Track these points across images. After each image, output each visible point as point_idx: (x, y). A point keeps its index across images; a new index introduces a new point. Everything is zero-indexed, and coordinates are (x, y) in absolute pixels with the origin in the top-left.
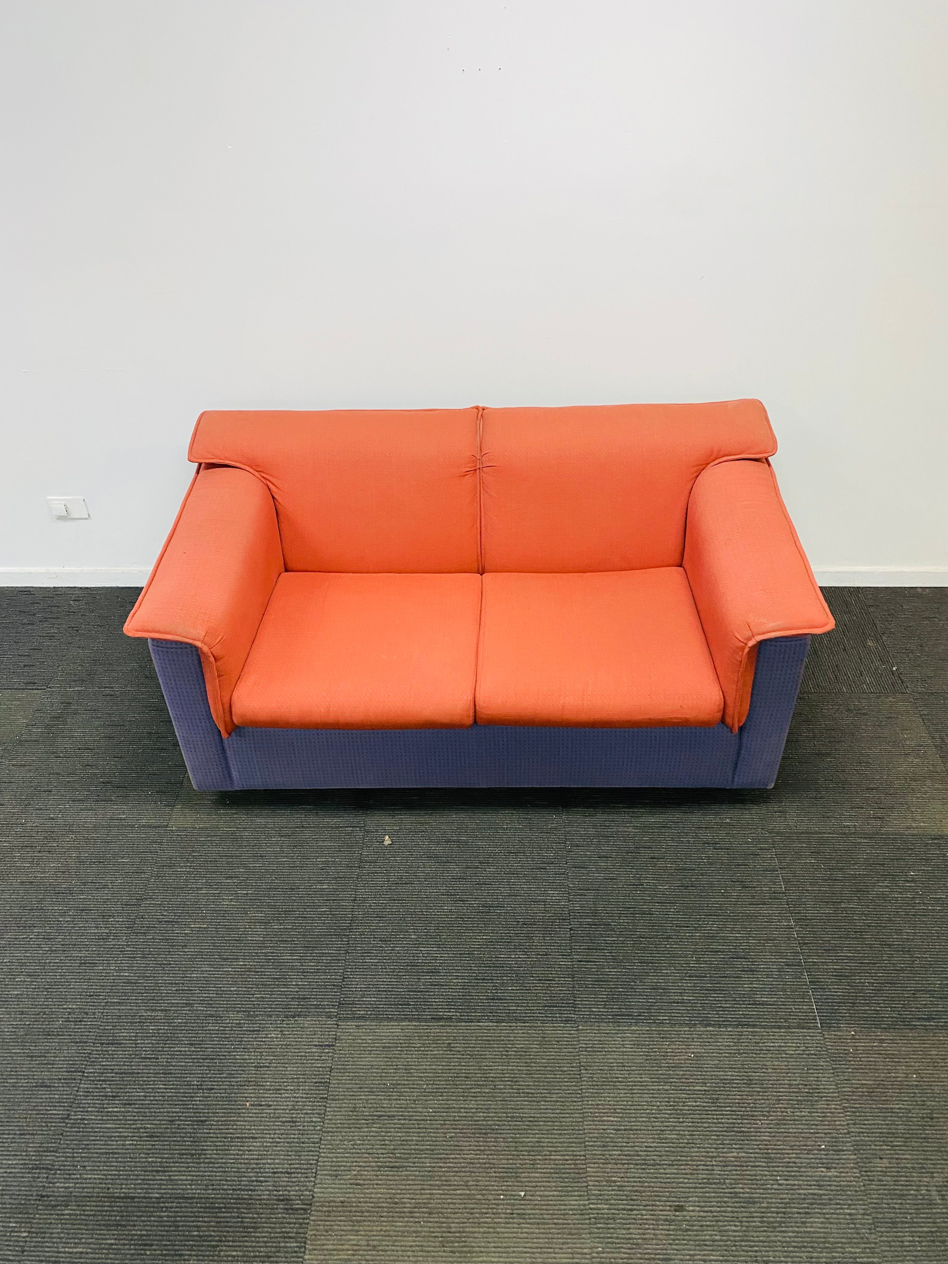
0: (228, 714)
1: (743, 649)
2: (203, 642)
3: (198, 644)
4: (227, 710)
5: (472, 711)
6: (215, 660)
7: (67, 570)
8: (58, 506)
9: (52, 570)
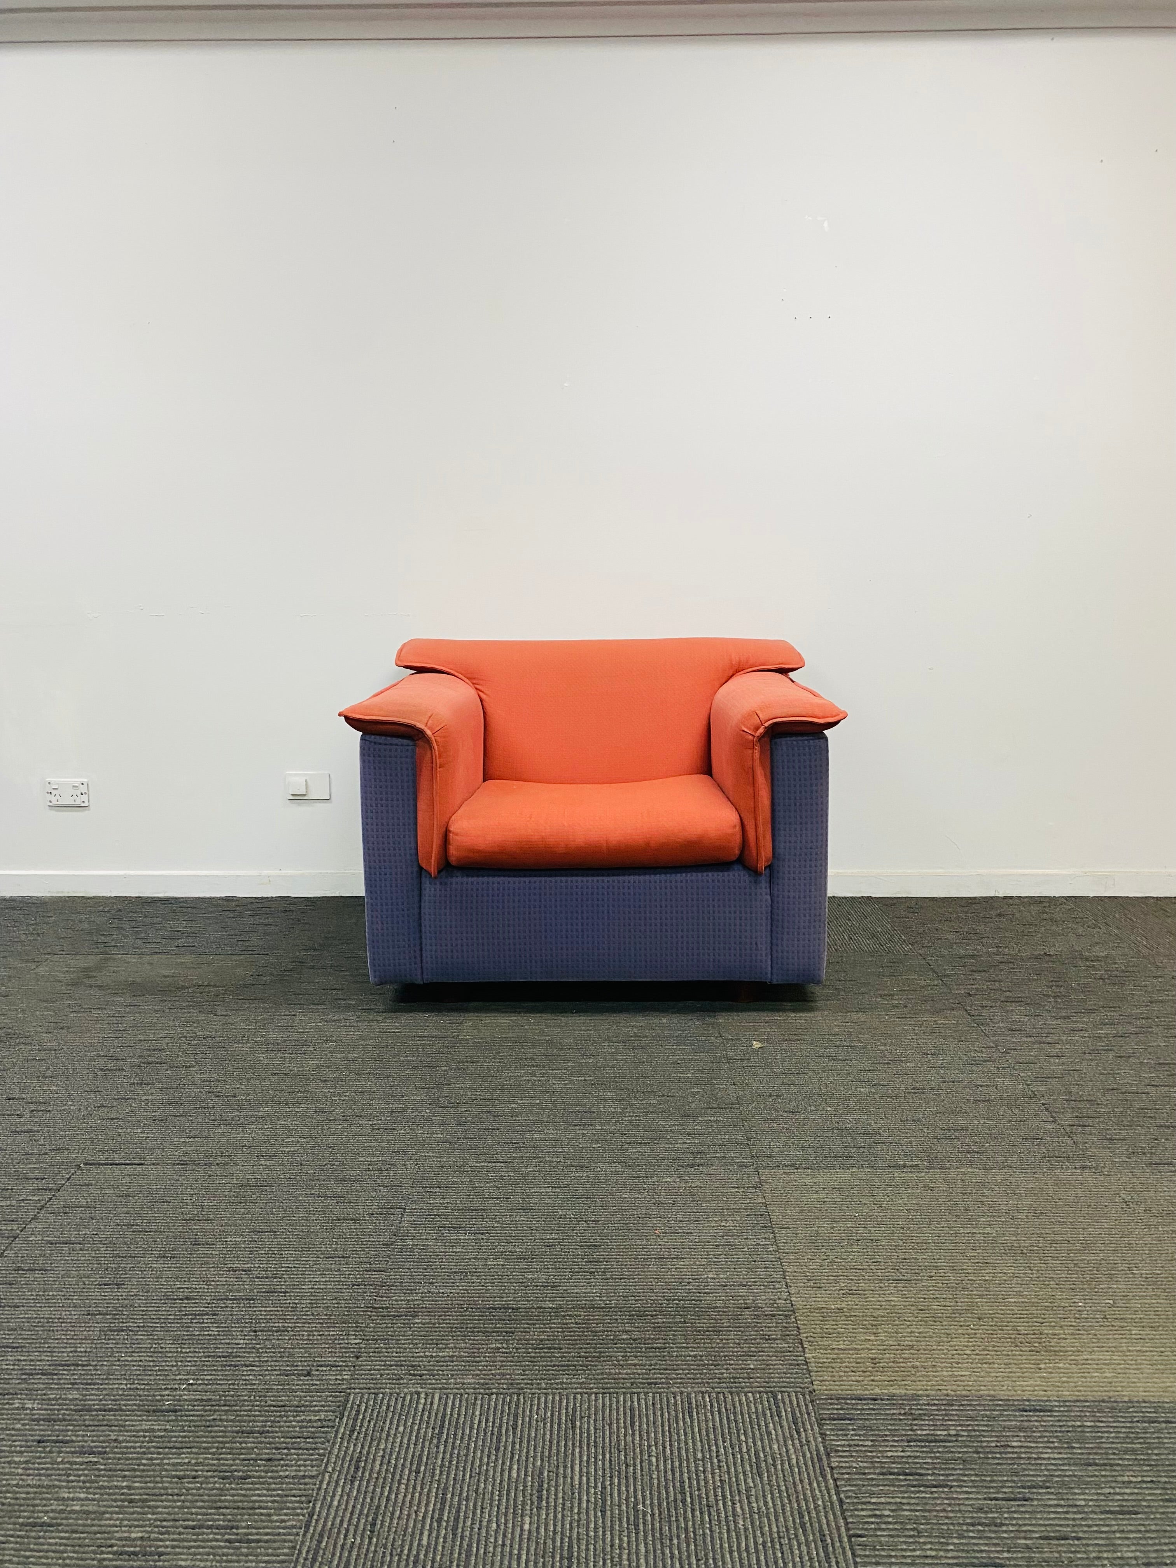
7: (283, 872)
8: (297, 782)
9: (265, 872)
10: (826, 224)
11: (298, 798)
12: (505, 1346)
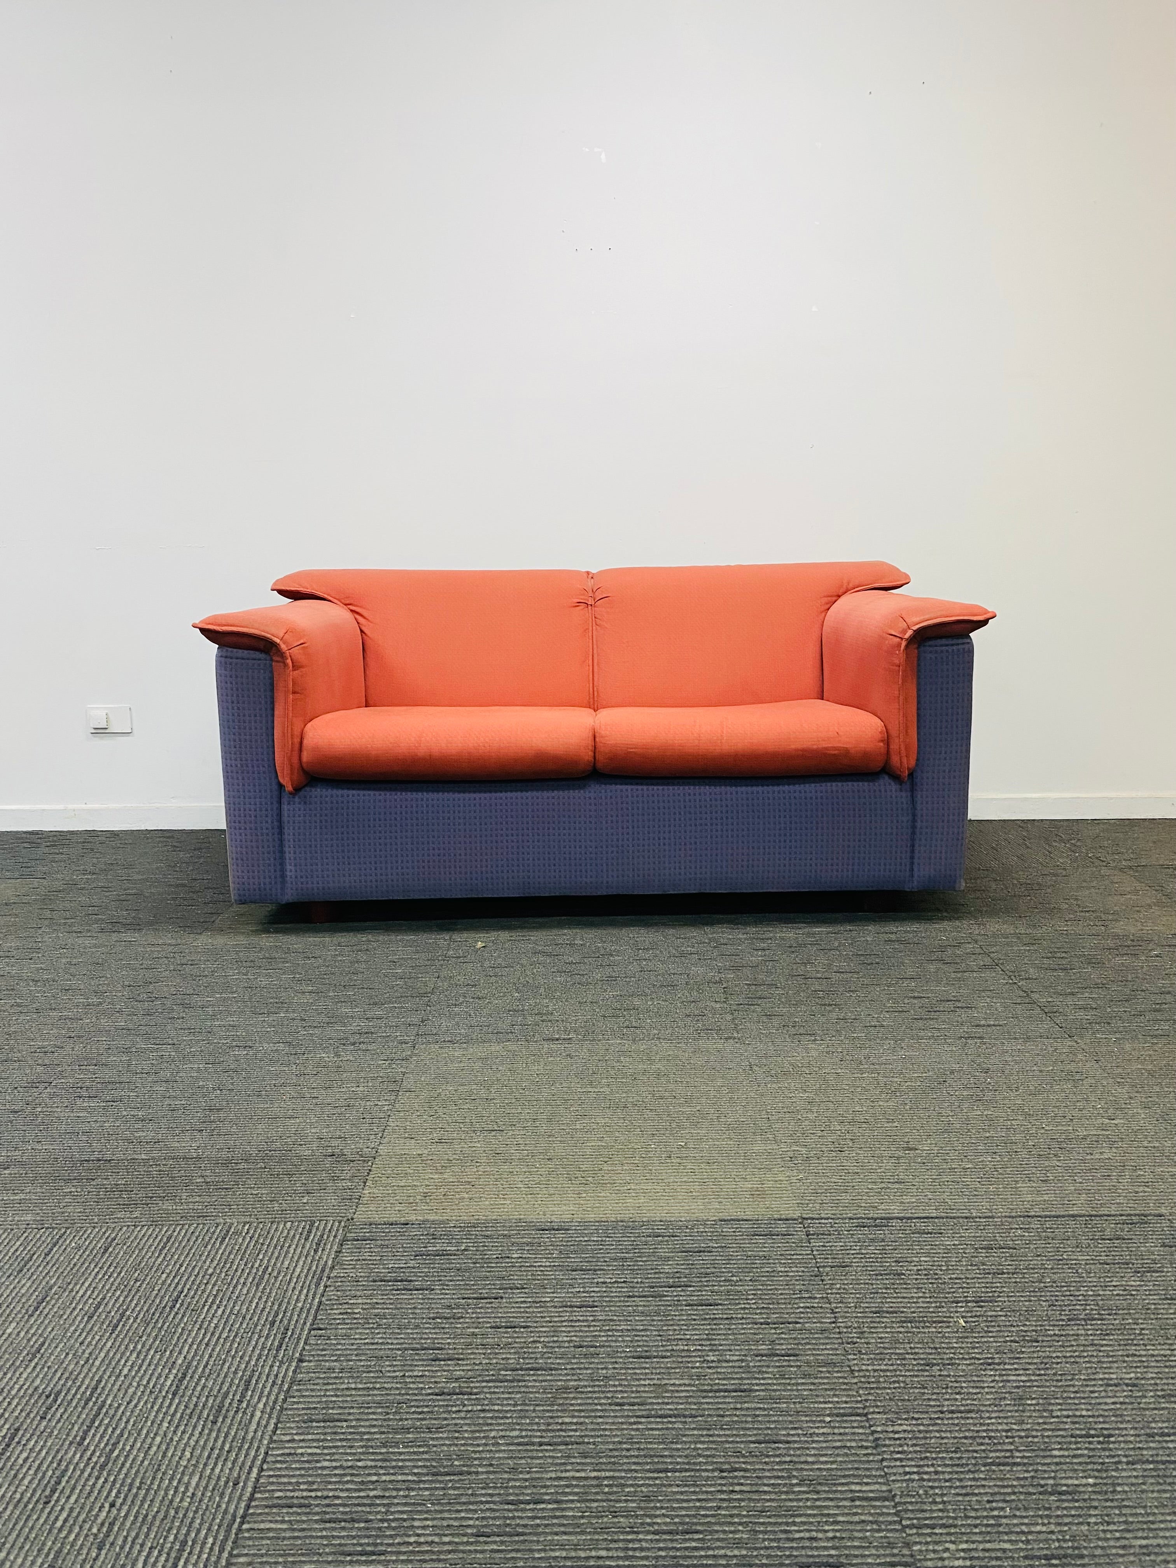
0: (296, 753)
1: (899, 645)
2: (281, 640)
3: (278, 641)
4: (297, 746)
5: (591, 743)
6: (293, 666)
7: (89, 806)
8: (98, 716)
9: (70, 807)
10: (603, 156)
11: (100, 731)
12: (79, 1190)
